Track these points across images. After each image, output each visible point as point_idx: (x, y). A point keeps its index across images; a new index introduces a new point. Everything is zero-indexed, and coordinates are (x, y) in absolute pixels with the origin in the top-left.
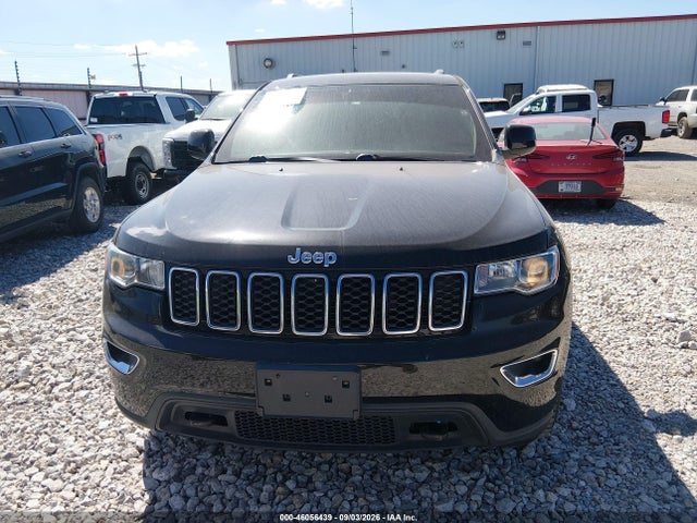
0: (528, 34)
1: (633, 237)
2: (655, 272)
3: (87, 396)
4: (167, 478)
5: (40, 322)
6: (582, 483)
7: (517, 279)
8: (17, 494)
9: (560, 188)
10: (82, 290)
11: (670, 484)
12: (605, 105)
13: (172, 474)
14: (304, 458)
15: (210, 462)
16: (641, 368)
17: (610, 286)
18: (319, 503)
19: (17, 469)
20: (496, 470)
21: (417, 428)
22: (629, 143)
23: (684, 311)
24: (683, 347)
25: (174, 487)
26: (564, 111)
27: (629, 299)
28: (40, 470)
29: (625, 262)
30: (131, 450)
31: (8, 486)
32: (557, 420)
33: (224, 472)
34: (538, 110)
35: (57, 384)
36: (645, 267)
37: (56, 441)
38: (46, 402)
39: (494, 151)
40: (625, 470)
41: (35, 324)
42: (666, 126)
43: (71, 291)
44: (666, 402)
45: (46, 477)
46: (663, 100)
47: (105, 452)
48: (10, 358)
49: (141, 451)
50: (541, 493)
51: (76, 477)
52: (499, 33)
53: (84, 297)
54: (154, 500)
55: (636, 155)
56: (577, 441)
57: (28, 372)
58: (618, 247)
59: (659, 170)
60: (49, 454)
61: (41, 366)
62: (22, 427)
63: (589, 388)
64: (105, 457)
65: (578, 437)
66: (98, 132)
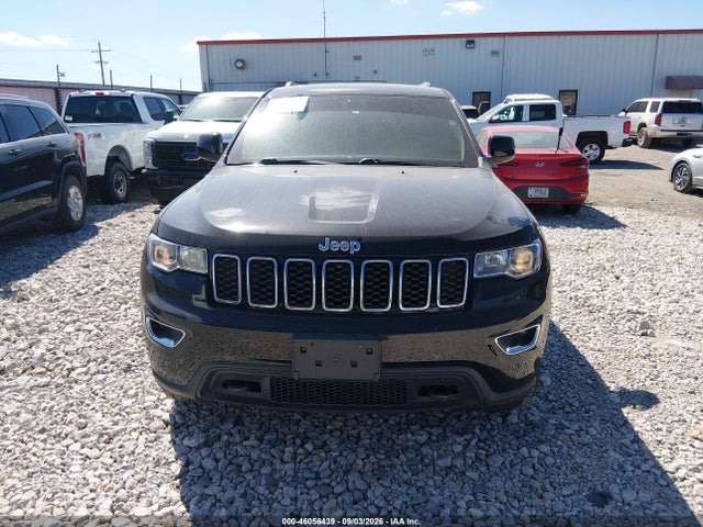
0: (496, 43)
1: (596, 239)
2: (617, 271)
3: (105, 379)
4: (196, 444)
5: (44, 314)
6: (560, 443)
7: (507, 266)
8: (59, 461)
9: (530, 193)
10: (80, 285)
11: (632, 442)
12: (570, 115)
13: (201, 441)
14: (317, 427)
15: (233, 431)
16: (607, 351)
17: (578, 283)
18: (335, 461)
19: (53, 441)
20: (485, 434)
21: (424, 391)
22: (592, 152)
23: (644, 304)
24: (643, 335)
25: (204, 452)
26: (531, 119)
27: (595, 294)
28: (76, 442)
29: (590, 262)
30: (158, 423)
31: (49, 455)
32: (536, 394)
33: (247, 439)
34: (506, 118)
35: (73, 369)
36: (608, 265)
37: (85, 417)
38: (67, 385)
39: (480, 159)
40: (595, 432)
41: (39, 315)
42: (627, 136)
43: (70, 285)
44: (629, 379)
45: (83, 447)
46: (624, 110)
47: (135, 425)
48: (22, 346)
49: (167, 424)
50: (524, 451)
51: (111, 446)
52: (469, 42)
53: (83, 291)
54: (187, 464)
55: (599, 163)
56: (553, 411)
57: (42, 359)
58: (584, 249)
59: (621, 178)
60: (80, 429)
61: (54, 353)
62: (49, 406)
63: (561, 368)
64: (135, 430)
65: (553, 408)
66: (78, 131)
